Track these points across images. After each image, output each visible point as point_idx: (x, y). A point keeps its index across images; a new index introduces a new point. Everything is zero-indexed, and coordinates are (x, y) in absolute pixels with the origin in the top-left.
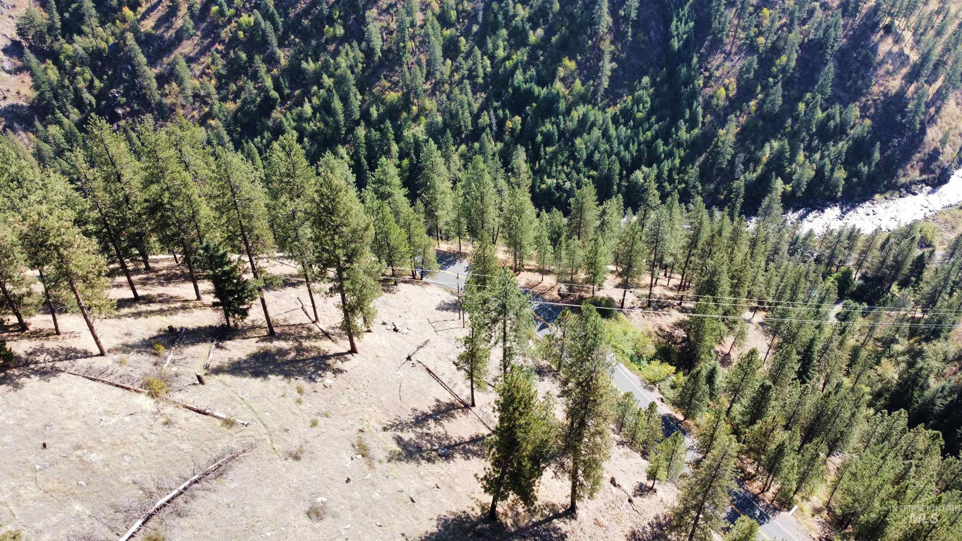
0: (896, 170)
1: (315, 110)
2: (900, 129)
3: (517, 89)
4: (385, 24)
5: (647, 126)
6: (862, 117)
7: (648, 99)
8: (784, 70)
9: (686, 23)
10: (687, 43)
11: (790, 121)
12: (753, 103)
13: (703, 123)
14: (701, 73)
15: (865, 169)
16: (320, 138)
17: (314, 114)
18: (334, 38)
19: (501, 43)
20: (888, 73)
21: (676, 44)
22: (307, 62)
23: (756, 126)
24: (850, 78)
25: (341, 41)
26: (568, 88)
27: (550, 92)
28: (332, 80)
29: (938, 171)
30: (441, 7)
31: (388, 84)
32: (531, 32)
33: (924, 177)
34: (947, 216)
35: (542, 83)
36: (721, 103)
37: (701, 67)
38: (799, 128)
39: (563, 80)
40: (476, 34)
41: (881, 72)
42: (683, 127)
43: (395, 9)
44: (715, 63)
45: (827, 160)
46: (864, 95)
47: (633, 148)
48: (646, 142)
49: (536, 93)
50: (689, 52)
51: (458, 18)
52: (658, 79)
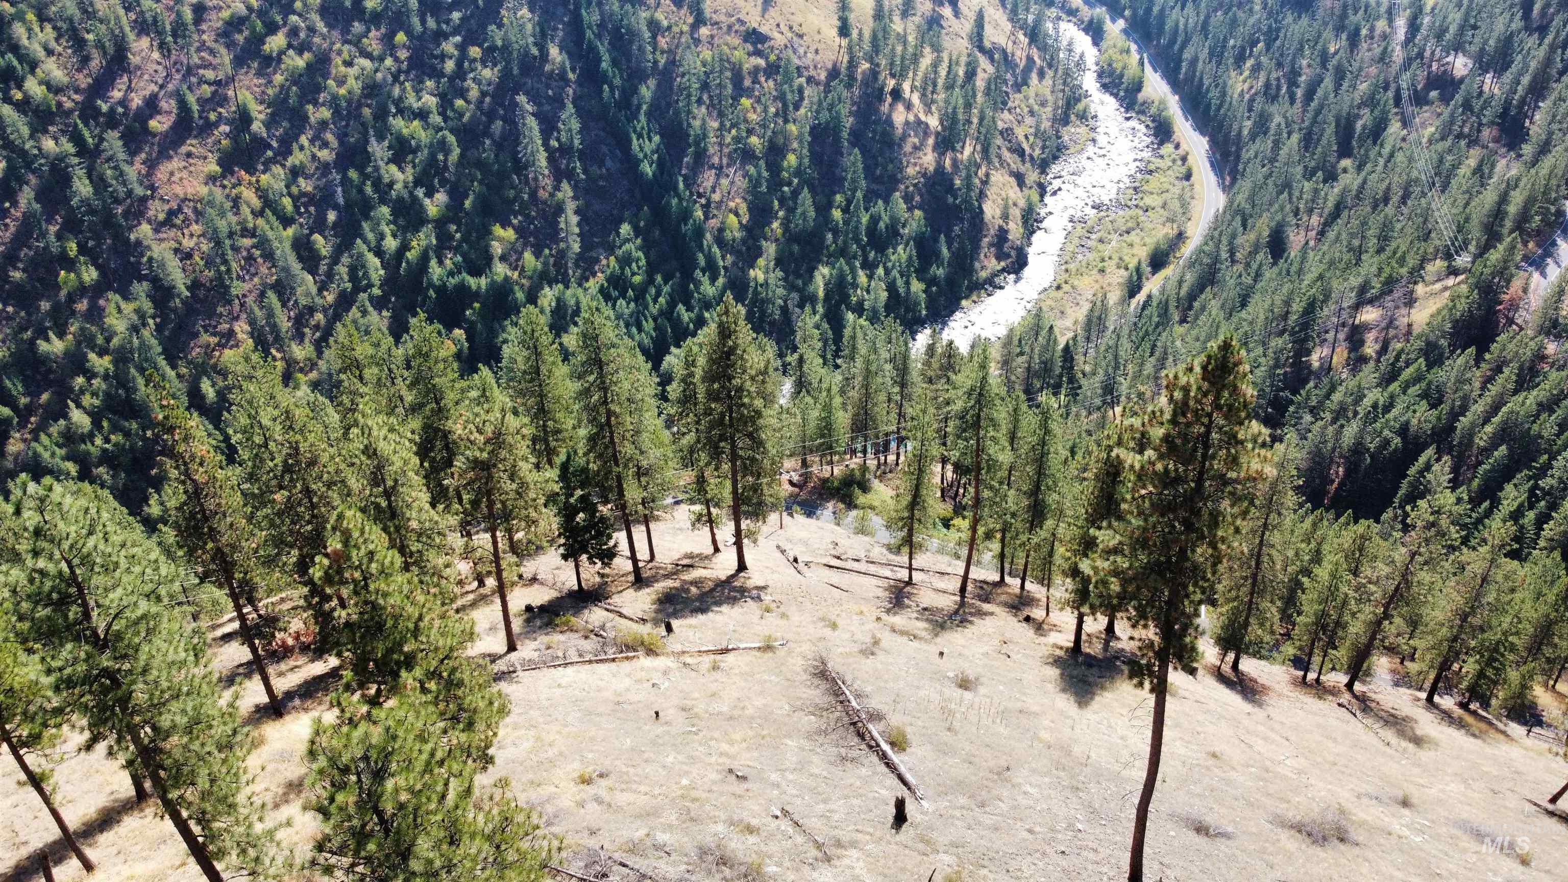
0: (972, 265)
1: (96, 417)
2: (955, 213)
3: (441, 290)
4: (174, 245)
5: (653, 291)
6: (910, 209)
7: (640, 254)
8: (798, 172)
9: (650, 140)
10: (661, 164)
11: (829, 236)
12: (775, 225)
13: (725, 268)
14: (695, 202)
15: (940, 272)
16: (125, 460)
17: (96, 423)
18: (82, 290)
19: (387, 230)
20: (916, 148)
21: (648, 169)
22: (47, 340)
23: (791, 254)
24: (877, 165)
25: (97, 291)
26: (515, 269)
27: (493, 282)
28: (107, 358)
29: (1013, 253)
30: (260, 197)
31: (214, 340)
32: (427, 201)
33: (1003, 264)
34: (1049, 302)
35: (476, 272)
36: (738, 235)
37: (692, 194)
38: (845, 242)
39: (503, 258)
40: (335, 224)
41: (908, 148)
42: (705, 280)
43: (181, 217)
44: (708, 184)
45: (895, 273)
46: (899, 181)
47: (649, 325)
48: (661, 313)
49: (474, 287)
50: (670, 176)
51: (297, 208)
52: (642, 224)
